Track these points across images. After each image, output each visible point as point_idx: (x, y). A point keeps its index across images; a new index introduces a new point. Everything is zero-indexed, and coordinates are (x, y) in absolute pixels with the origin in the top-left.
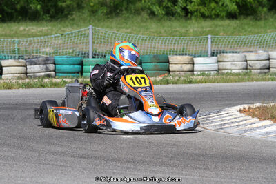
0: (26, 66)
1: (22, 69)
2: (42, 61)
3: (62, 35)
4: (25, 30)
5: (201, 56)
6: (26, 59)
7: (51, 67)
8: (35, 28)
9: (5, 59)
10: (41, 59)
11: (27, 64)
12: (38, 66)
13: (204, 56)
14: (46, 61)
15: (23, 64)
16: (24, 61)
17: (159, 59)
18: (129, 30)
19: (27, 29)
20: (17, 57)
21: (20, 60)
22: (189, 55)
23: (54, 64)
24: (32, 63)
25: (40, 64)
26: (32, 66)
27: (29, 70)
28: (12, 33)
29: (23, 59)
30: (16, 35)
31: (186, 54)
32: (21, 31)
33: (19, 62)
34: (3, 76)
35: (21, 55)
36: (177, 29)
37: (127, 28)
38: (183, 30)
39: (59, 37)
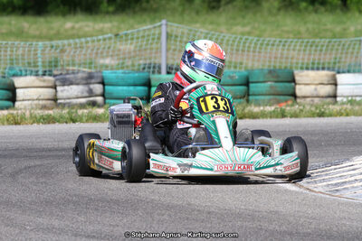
0: (55, 87)
1: (48, 92)
2: (82, 79)
3: (117, 35)
4: (73, 28)
5: (349, 72)
6: (55, 76)
7: (98, 88)
8: (91, 24)
9: (21, 75)
10: (80, 75)
11: (58, 83)
12: (74, 87)
13: (354, 72)
14: (89, 79)
15: (50, 84)
16: (51, 78)
17: (278, 76)
18: (247, 29)
19: (77, 26)
20: (40, 73)
21: (46, 78)
22: (329, 69)
23: (103, 83)
24: (66, 82)
25: (78, 84)
26: (66, 87)
27: (60, 94)
28: (52, 32)
29: (50, 75)
30: (58, 36)
31: (323, 69)
32: (66, 30)
33: (44, 81)
34: (17, 104)
35: (47, 69)
36: (329, 26)
37: (244, 26)
38: (338, 29)
39: (110, 38)
